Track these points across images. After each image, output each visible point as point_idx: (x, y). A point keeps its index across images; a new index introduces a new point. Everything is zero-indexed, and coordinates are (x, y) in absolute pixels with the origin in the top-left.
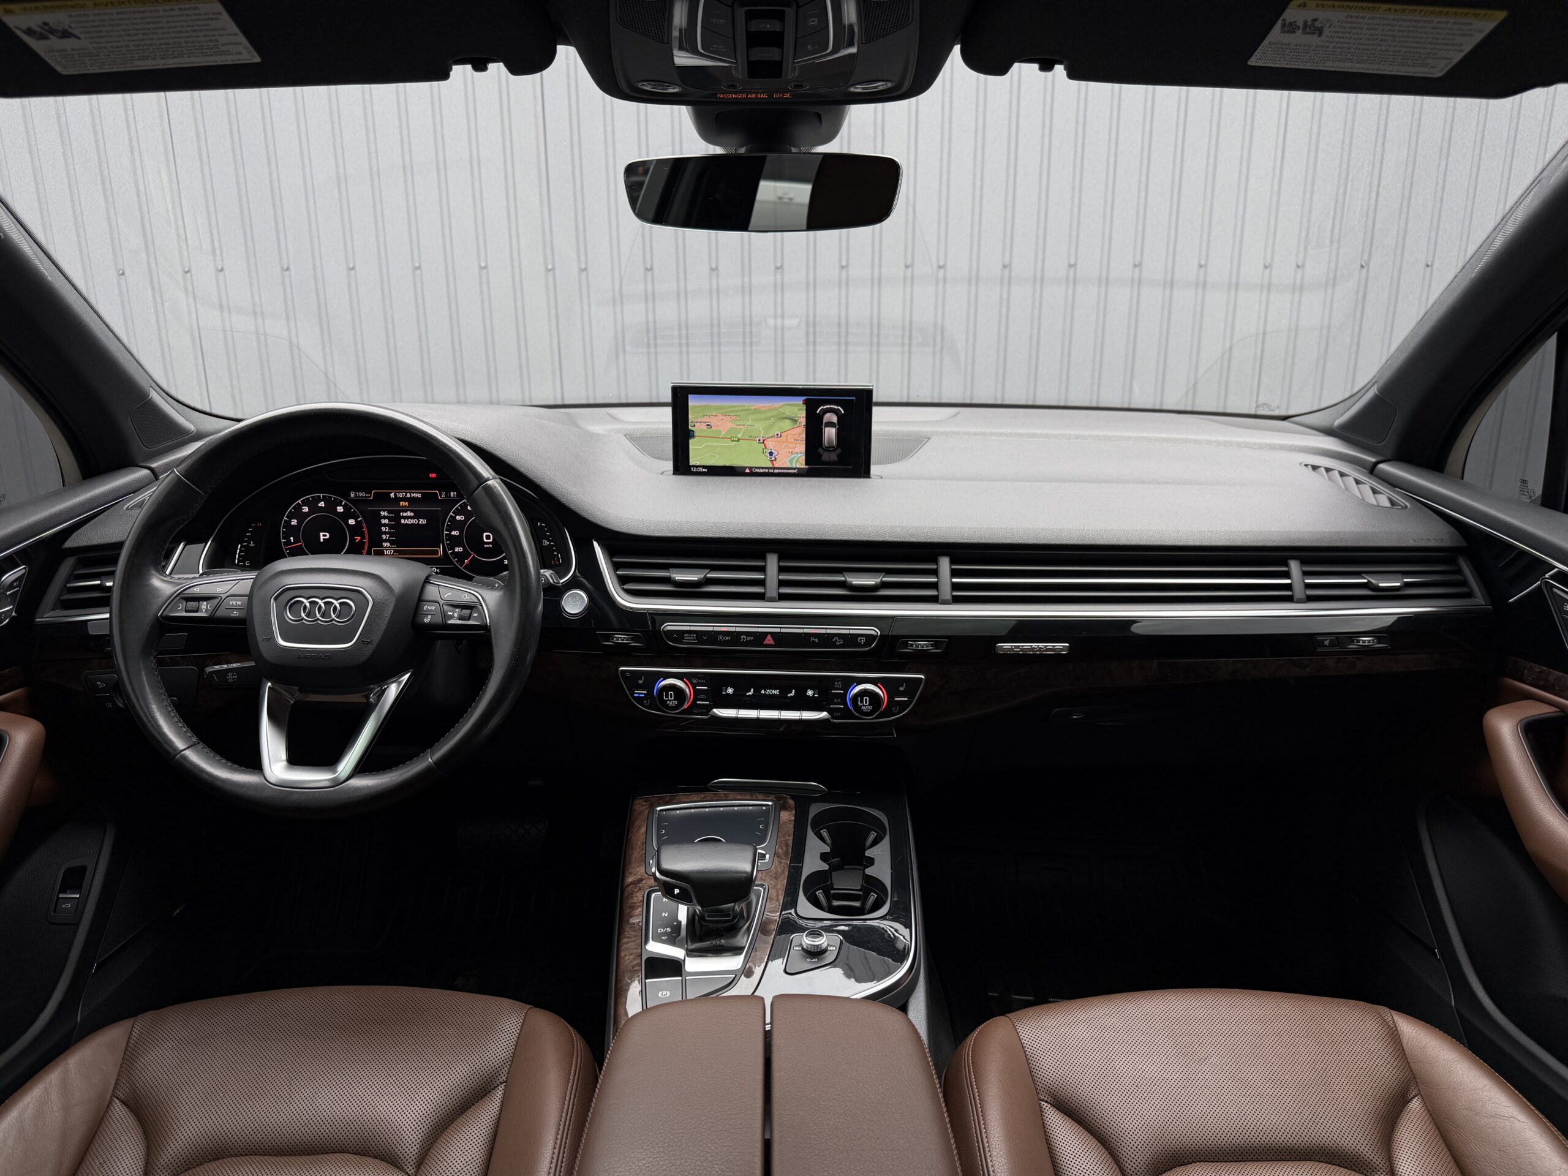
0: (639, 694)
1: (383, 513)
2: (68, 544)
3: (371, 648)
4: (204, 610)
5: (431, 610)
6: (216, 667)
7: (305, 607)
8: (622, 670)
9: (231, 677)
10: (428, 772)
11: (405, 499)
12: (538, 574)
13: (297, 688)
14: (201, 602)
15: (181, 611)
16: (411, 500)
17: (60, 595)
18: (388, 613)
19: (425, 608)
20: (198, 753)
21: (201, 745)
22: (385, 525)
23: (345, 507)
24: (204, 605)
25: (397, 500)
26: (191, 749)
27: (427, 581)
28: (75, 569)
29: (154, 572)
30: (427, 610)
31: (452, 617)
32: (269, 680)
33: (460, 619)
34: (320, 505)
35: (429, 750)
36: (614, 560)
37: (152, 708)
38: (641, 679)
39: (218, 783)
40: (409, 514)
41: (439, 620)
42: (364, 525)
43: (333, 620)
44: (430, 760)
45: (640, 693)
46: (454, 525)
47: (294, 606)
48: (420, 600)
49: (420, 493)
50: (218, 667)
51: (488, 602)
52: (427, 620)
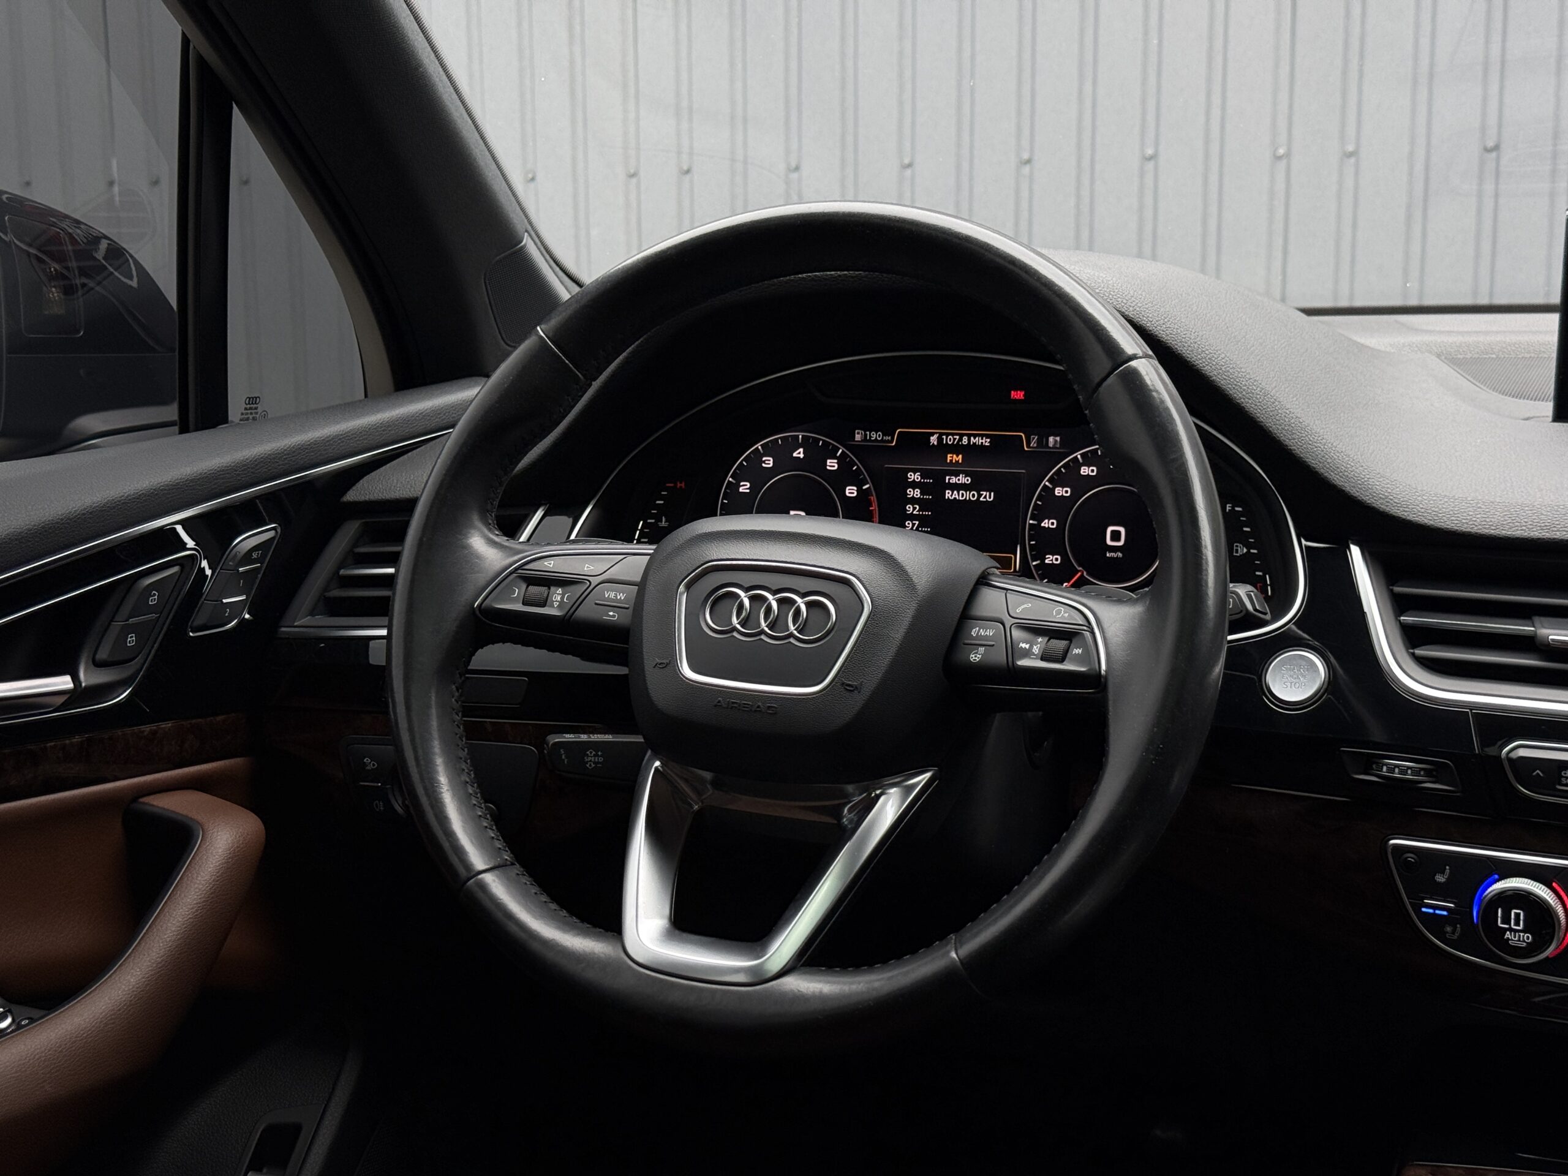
0: (1435, 907)
1: (914, 477)
2: (352, 496)
3: (857, 701)
4: (556, 604)
5: (986, 638)
6: (567, 736)
7: (741, 606)
8: (1397, 847)
9: (592, 759)
10: (947, 979)
11: (956, 449)
12: (1223, 594)
13: (708, 775)
14: (552, 589)
15: (515, 600)
16: (969, 451)
17: (326, 589)
18: (897, 634)
19: (974, 633)
20: (509, 882)
21: (517, 869)
22: (913, 501)
23: (841, 460)
24: (557, 595)
25: (944, 449)
26: (496, 872)
27: (983, 580)
28: (356, 544)
29: (478, 524)
30: (978, 637)
31: (1027, 654)
32: (657, 755)
33: (1043, 658)
34: (795, 455)
35: (953, 936)
36: (1397, 589)
37: (438, 782)
38: (1443, 872)
39: (535, 946)
40: (963, 479)
41: (999, 657)
42: (873, 498)
43: (791, 635)
44: (953, 955)
45: (1438, 906)
46: (1050, 506)
47: (720, 600)
48: (966, 616)
49: (987, 436)
50: (572, 736)
51: (1106, 625)
52: (975, 657)
